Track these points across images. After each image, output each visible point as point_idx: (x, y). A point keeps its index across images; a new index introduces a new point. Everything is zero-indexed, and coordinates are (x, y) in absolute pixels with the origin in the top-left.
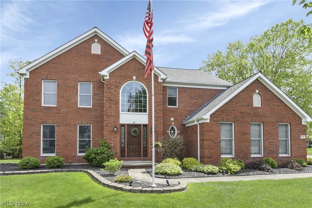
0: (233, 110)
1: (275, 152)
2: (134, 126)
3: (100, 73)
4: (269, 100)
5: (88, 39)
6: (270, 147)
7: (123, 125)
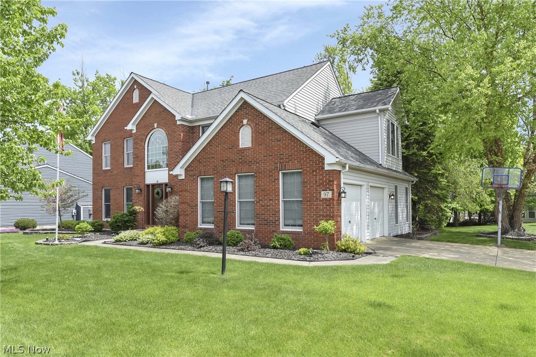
0: (212, 158)
1: (272, 223)
2: (158, 186)
3: (125, 128)
4: (264, 132)
5: (130, 88)
6: (264, 214)
7: (148, 186)
